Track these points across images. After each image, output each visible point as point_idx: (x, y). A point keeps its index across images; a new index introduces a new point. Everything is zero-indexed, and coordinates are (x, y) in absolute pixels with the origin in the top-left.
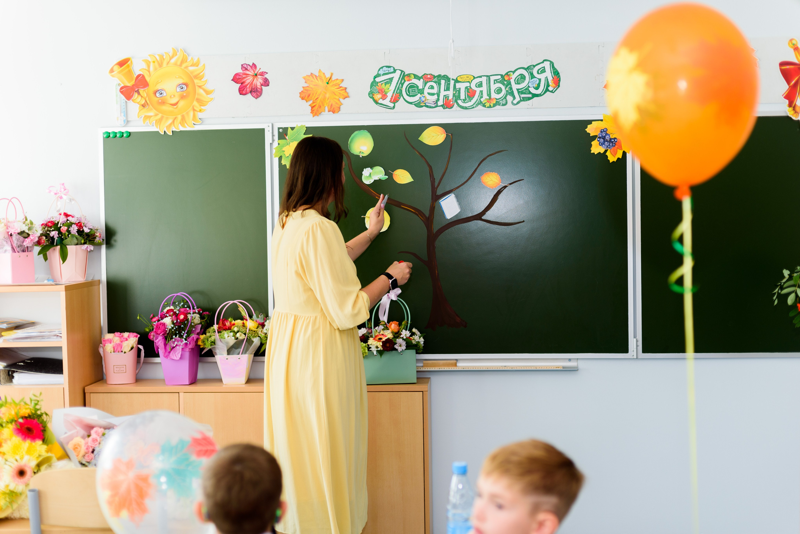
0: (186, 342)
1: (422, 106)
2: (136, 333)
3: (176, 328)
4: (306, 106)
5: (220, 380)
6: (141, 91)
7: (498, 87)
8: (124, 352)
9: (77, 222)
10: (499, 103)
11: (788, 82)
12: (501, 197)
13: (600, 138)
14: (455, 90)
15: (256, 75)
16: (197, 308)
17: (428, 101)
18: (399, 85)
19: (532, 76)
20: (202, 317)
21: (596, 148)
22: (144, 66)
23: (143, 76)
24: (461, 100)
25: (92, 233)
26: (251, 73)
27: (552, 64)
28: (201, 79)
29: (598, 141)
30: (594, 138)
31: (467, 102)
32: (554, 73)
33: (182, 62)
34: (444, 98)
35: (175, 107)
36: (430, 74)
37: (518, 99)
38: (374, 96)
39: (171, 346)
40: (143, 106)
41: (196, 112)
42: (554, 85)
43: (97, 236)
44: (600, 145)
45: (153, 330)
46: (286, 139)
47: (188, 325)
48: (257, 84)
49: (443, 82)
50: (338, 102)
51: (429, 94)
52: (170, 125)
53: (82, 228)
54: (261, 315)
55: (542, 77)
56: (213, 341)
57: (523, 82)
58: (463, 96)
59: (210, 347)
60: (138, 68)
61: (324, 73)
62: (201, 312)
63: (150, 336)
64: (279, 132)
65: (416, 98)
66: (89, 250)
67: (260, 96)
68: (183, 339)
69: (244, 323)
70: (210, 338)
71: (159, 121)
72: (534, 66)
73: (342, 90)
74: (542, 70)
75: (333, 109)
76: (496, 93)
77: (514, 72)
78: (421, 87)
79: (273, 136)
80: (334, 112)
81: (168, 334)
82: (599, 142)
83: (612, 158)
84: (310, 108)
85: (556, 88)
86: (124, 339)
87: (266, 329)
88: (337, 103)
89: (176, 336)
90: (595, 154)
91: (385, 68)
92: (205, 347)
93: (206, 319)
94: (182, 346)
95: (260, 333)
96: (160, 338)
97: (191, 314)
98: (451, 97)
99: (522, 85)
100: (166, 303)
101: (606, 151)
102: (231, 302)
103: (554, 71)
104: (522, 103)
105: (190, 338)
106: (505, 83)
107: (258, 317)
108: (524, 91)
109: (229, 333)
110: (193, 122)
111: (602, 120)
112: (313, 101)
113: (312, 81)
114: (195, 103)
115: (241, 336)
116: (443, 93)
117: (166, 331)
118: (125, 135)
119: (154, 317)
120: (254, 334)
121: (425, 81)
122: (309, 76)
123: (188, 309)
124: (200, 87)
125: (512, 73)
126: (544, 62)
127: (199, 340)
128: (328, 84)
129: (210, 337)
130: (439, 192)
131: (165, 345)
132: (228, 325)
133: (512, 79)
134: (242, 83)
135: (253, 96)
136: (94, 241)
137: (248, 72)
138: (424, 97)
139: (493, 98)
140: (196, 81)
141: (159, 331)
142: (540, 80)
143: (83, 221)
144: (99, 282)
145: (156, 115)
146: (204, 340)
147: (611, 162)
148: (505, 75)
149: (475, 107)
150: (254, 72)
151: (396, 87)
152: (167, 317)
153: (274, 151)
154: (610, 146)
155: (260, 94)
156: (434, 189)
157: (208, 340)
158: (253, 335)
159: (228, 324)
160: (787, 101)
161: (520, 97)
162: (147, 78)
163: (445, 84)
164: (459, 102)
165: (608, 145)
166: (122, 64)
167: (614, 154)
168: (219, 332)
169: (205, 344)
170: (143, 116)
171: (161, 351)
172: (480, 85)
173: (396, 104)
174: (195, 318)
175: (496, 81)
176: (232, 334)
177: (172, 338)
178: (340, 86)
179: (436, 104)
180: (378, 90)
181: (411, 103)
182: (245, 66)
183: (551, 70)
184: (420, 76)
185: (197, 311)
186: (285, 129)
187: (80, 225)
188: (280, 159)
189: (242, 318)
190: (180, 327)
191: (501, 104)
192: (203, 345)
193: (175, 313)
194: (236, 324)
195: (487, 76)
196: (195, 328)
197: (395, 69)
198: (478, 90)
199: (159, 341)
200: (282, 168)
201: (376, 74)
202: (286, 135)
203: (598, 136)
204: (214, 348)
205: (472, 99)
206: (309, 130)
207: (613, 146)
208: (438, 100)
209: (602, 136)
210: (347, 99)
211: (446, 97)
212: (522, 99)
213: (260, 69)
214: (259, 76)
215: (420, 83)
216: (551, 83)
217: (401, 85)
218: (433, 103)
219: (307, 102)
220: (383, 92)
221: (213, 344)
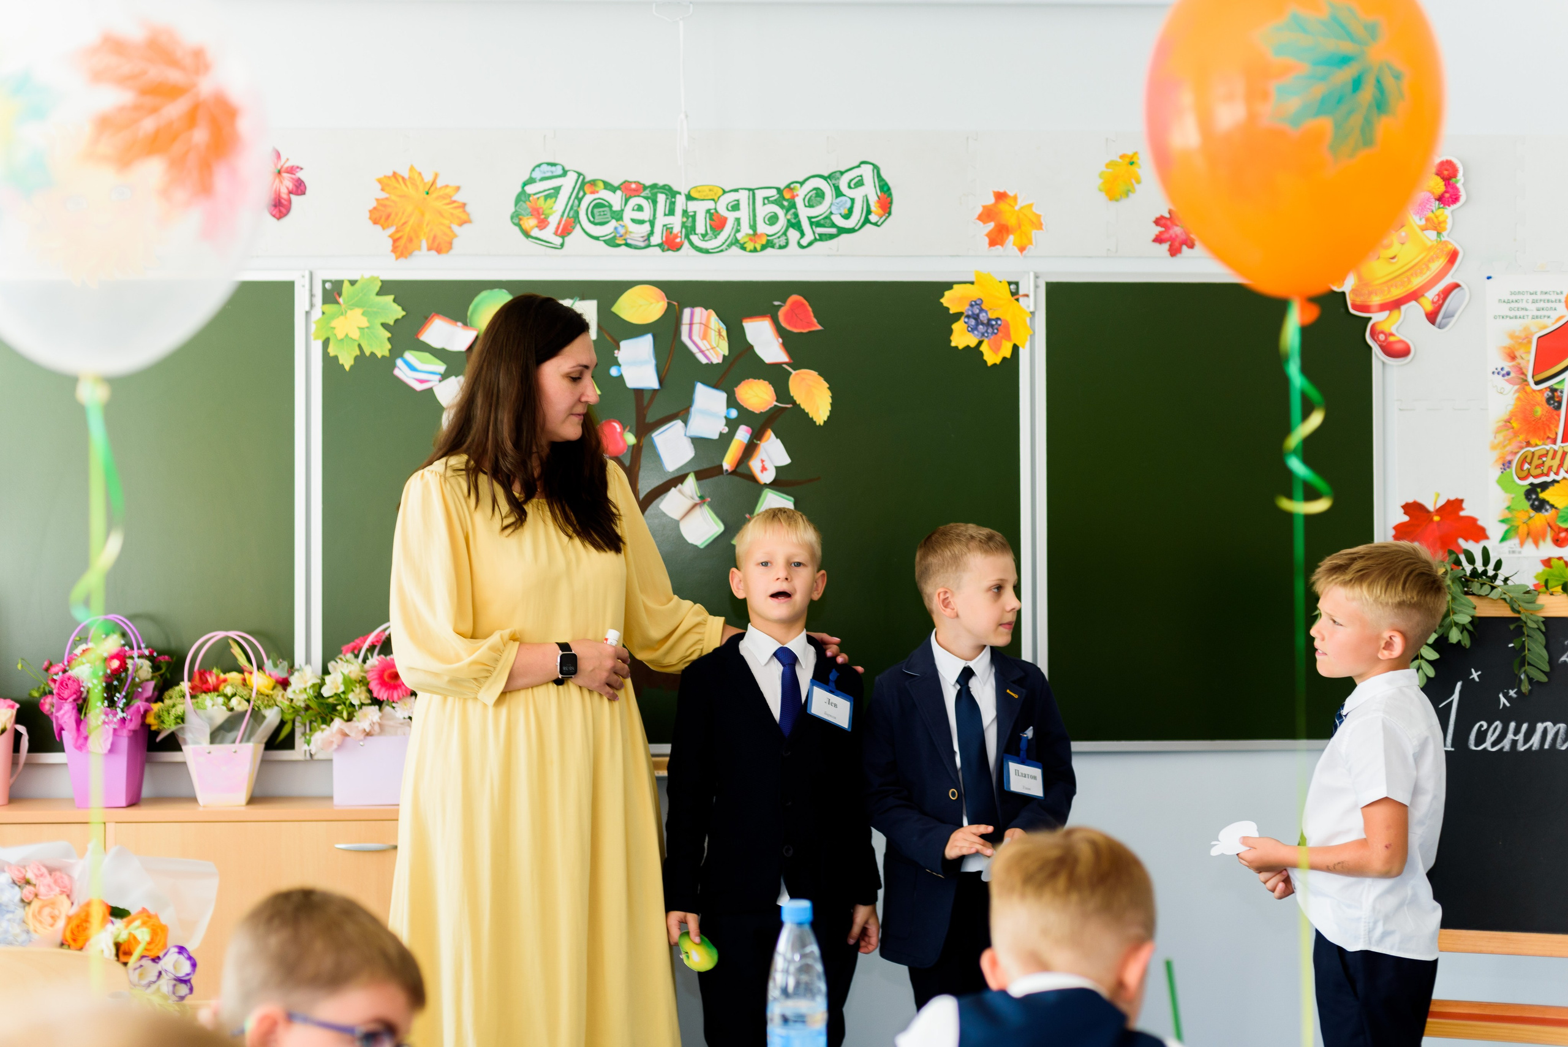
0: (125, 715)
1: (619, 245)
2: (12, 699)
3: (101, 687)
4: (382, 238)
5: (193, 799)
7: (771, 213)
10: (772, 243)
13: (968, 317)
14: (686, 214)
15: (280, 172)
16: (147, 647)
17: (632, 235)
18: (574, 201)
19: (839, 193)
20: (156, 667)
21: (961, 337)
24: (697, 234)
27: (876, 168)
29: (965, 322)
30: (957, 316)
31: (710, 240)
32: (881, 188)
34: (663, 230)
36: (635, 182)
37: (809, 236)
38: (521, 222)
42: (880, 211)
44: (969, 331)
45: (50, 691)
46: (338, 303)
47: (126, 682)
48: (280, 191)
49: (661, 198)
50: (447, 231)
51: (633, 220)
52: (95, 268)
54: (280, 663)
55: (858, 194)
56: (180, 714)
57: (821, 203)
58: (700, 228)
59: (173, 728)
61: (420, 174)
62: (155, 654)
63: (42, 705)
64: (324, 289)
65: (607, 230)
67: (285, 215)
68: (119, 710)
69: (244, 680)
70: (174, 710)
72: (842, 173)
73: (457, 208)
74: (857, 183)
75: (439, 245)
76: (765, 223)
77: (802, 183)
78: (616, 207)
79: (312, 296)
80: (439, 251)
81: (85, 698)
82: (966, 325)
83: (991, 358)
84: (390, 242)
85: (884, 218)
87: (294, 692)
88: (445, 234)
90: (961, 347)
91: (545, 167)
92: (161, 728)
93: (163, 671)
94: (115, 723)
95: (279, 699)
96: (68, 708)
97: (132, 658)
98: (677, 229)
99: (819, 210)
100: (78, 638)
101: (980, 343)
102: (220, 634)
103: (882, 183)
104: (818, 244)
105: (132, 709)
106: (786, 203)
107: (275, 665)
108: (822, 222)
109: (215, 698)
111: (972, 283)
112: (397, 228)
113: (395, 188)
115: (240, 703)
116: (661, 220)
117: (81, 693)
119: (53, 664)
120: (268, 701)
121: (626, 195)
122: (389, 177)
123: (127, 648)
125: (798, 185)
126: (862, 166)
127: (148, 714)
128: (428, 193)
129: (174, 706)
130: (650, 418)
131: (78, 722)
132: (213, 683)
133: (797, 195)
135: (271, 213)
138: (623, 226)
139: (762, 235)
141: (66, 693)
142: (853, 200)
146: (161, 713)
147: (990, 363)
148: (785, 188)
149: (724, 249)
150: (275, 165)
151: (567, 205)
153: (314, 327)
154: (988, 333)
155: (286, 209)
156: (641, 410)
157: (169, 714)
158: (266, 702)
159: (212, 680)
161: (814, 233)
163: (666, 202)
164: (693, 238)
165: (983, 331)
167: (996, 349)
168: (193, 697)
169: (163, 722)
171: (68, 737)
172: (736, 207)
173: (567, 239)
174: (141, 667)
175: (767, 200)
176: (221, 700)
178: (454, 198)
179: (647, 242)
180: (529, 210)
181: (597, 238)
183: (874, 183)
184: (616, 183)
185: (147, 652)
186: (338, 285)
188: (326, 343)
189: (241, 671)
190: (109, 685)
191: (777, 245)
192: (158, 724)
194: (229, 680)
195: (749, 190)
196: (141, 688)
197: (567, 169)
198: (731, 217)
199: (63, 715)
200: (330, 364)
201: (526, 177)
202: (340, 294)
203: (965, 314)
204: (182, 728)
205: (719, 234)
206: (387, 287)
207: (993, 333)
208: (652, 233)
209: (973, 314)
210: (466, 226)
211: (667, 229)
212: (818, 237)
213: (288, 159)
214: (285, 175)
215: (615, 200)
216: (874, 207)
217: (576, 202)
218: (642, 239)
219: (384, 228)
220: (543, 214)
221: (179, 721)
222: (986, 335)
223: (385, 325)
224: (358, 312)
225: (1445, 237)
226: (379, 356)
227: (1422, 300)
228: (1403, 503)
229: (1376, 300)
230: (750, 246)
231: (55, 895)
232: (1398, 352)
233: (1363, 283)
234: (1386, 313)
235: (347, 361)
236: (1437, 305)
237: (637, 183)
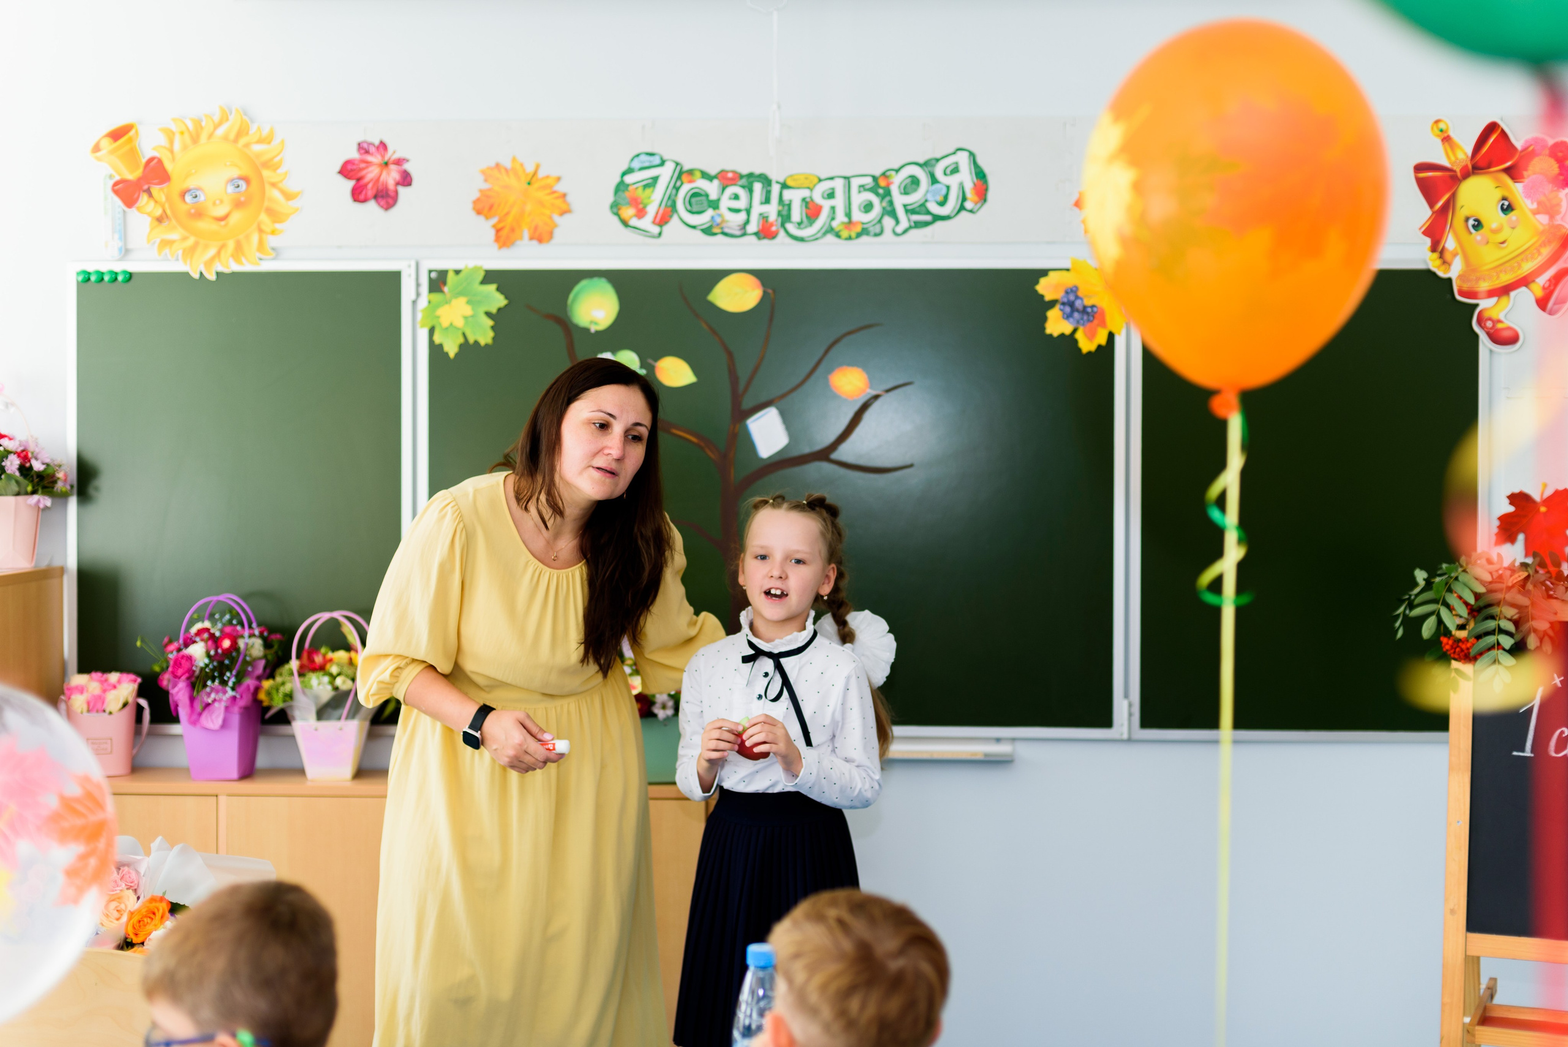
0: (235, 693)
1: (715, 234)
2: (136, 674)
3: (214, 667)
4: (485, 228)
5: (301, 771)
6: (155, 190)
7: (866, 200)
8: (108, 711)
9: (19, 450)
10: (867, 230)
11: (1431, 204)
12: (868, 416)
13: (1063, 304)
14: (781, 203)
15: (387, 164)
16: (259, 625)
17: (729, 224)
18: (672, 191)
19: (934, 180)
20: (267, 645)
21: (1056, 324)
22: (163, 140)
23: (160, 162)
24: (793, 223)
25: (50, 471)
26: (375, 159)
27: (972, 155)
28: (275, 170)
29: (1061, 310)
30: (1052, 304)
31: (805, 228)
32: (977, 174)
33: (239, 135)
34: (759, 218)
35: (223, 223)
36: (732, 171)
37: (904, 223)
38: (620, 212)
39: (203, 702)
40: (160, 220)
41: (264, 236)
42: (976, 198)
43: (59, 478)
44: (1063, 318)
45: (168, 667)
46: (441, 291)
47: (237, 661)
48: (386, 183)
49: (758, 187)
50: (548, 221)
51: (731, 210)
52: (212, 259)
53: (29, 461)
55: (953, 181)
56: (288, 693)
57: (915, 190)
58: (797, 214)
59: (281, 705)
60: (149, 145)
61: (522, 165)
62: (266, 634)
63: (162, 680)
64: (430, 280)
65: (704, 218)
66: (41, 506)
67: (393, 205)
68: (228, 689)
69: (351, 659)
70: (283, 687)
71: (190, 252)
72: (937, 160)
73: (557, 198)
74: (952, 169)
75: (540, 234)
76: (861, 211)
77: (897, 171)
78: (713, 196)
79: (418, 285)
80: (540, 240)
81: (198, 677)
82: (1060, 313)
83: (1086, 345)
84: (492, 233)
85: (979, 205)
86: (109, 685)
88: (546, 224)
89: (213, 681)
90: (1056, 334)
91: (643, 158)
92: (271, 704)
94: (225, 702)
96: (182, 685)
97: (244, 638)
98: (773, 217)
99: (914, 198)
100: (194, 616)
101: (1075, 331)
102: (325, 616)
103: (978, 171)
104: (914, 232)
105: (242, 688)
106: (881, 191)
108: (918, 210)
109: (321, 677)
110: (258, 255)
111: (1068, 270)
112: (499, 219)
113: (498, 179)
114: (263, 217)
115: (344, 682)
116: (757, 209)
117: (194, 671)
118: (120, 278)
119: (170, 642)
121: (722, 184)
122: (491, 169)
123: (239, 628)
124: (274, 185)
125: (893, 173)
126: (960, 153)
127: (260, 691)
128: (529, 184)
129: (283, 684)
130: (746, 404)
131: (192, 699)
132: (320, 662)
133: (892, 183)
134: (359, 180)
135: (379, 204)
136: (53, 488)
137: (370, 158)
138: (720, 215)
139: (857, 223)
140: (266, 173)
141: (180, 672)
142: (948, 187)
143: (31, 448)
144: (62, 570)
145: (185, 239)
146: (271, 690)
147: (1084, 351)
148: (880, 176)
149: (819, 237)
150: (383, 157)
151: (665, 194)
152: (197, 642)
153: (419, 316)
154: (1083, 320)
155: (393, 201)
156: (736, 398)
157: (278, 691)
159: (318, 659)
160: (1428, 241)
161: (909, 220)
162: (168, 166)
163: (762, 190)
164: (790, 227)
165: (1079, 318)
166: (116, 135)
167: (1091, 336)
168: (301, 674)
169: (271, 699)
170: (158, 241)
171: (183, 713)
172: (831, 195)
173: (667, 228)
174: (253, 646)
175: (862, 188)
176: (326, 679)
177: (205, 686)
178: (555, 189)
179: (743, 230)
180: (628, 200)
181: (694, 227)
182: (365, 146)
183: (970, 169)
184: (713, 172)
185: (257, 632)
186: (443, 274)
187: (24, 456)
188: (432, 331)
189: (348, 648)
190: (221, 663)
191: (872, 233)
192: (269, 701)
193: (212, 636)
194: (335, 659)
195: (845, 178)
196: (253, 666)
197: (665, 158)
198: (826, 204)
199: (178, 692)
200: (436, 351)
201: (625, 167)
202: (444, 283)
203: (1061, 301)
204: (291, 707)
205: (814, 222)
206: (490, 277)
207: (1089, 321)
208: (747, 222)
209: (1069, 300)
210: (567, 217)
211: (764, 218)
212: (913, 224)
213: (394, 152)
214: (393, 167)
215: (712, 189)
216: (970, 193)
217: (674, 191)
218: (738, 228)
219: (487, 218)
220: (640, 203)
221: (287, 699)
222: (1082, 322)
223: (488, 314)
224: (462, 301)
225: (1558, 220)
226: (483, 342)
227: (1533, 286)
228: (1509, 493)
229: (1484, 286)
230: (845, 234)
231: (121, 890)
232: (1506, 339)
233: (1470, 268)
234: (1494, 300)
235: (451, 349)
236: (1548, 291)
237: (734, 172)
